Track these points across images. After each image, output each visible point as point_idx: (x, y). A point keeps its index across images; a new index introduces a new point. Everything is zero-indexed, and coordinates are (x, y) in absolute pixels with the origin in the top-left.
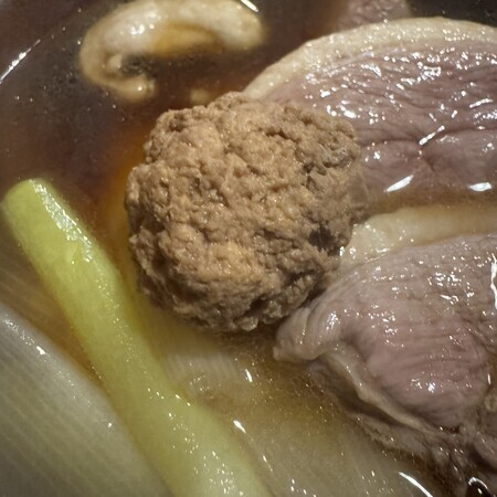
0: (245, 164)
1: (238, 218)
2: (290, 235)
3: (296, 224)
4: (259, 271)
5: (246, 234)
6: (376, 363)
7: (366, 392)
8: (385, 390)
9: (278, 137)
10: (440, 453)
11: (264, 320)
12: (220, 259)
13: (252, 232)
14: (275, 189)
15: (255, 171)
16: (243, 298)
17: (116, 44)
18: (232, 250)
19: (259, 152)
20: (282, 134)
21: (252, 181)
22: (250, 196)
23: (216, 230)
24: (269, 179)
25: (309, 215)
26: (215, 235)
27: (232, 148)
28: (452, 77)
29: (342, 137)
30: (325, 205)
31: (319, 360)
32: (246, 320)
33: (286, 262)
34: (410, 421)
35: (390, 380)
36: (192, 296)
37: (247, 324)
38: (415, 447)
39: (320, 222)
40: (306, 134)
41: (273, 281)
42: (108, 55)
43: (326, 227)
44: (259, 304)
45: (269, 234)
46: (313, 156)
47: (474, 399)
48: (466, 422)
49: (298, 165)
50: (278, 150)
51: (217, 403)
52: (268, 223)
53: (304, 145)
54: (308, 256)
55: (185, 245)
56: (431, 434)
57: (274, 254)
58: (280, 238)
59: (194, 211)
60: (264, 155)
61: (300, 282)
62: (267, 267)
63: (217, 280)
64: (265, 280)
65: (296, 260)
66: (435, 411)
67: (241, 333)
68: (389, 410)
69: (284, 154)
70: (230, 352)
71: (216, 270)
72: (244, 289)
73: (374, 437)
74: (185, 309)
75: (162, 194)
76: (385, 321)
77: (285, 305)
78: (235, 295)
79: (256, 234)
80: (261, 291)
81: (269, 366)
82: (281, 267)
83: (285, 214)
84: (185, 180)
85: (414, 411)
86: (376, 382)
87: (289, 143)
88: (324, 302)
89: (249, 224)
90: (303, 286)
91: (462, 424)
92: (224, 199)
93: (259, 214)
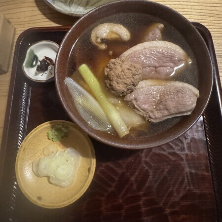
0: (124, 74)
1: (122, 81)
2: (129, 84)
4: (124, 89)
5: (123, 83)
6: (138, 103)
7: (136, 106)
8: (139, 106)
9: (129, 70)
10: (145, 115)
11: (123, 95)
12: (119, 86)
14: (128, 78)
17: (99, 35)
18: (121, 85)
21: (125, 76)
22: (124, 78)
24: (127, 76)
25: (132, 82)
26: (119, 83)
27: (123, 71)
28: (164, 56)
29: (139, 70)
31: (130, 101)
32: (121, 94)
33: (128, 88)
34: (142, 111)
35: (140, 105)
36: (114, 91)
38: (142, 114)
40: (134, 70)
41: (126, 90)
42: (97, 38)
43: (134, 83)
44: (123, 93)
45: (126, 84)
48: (149, 112)
49: (132, 75)
51: (115, 105)
53: (133, 72)
54: (131, 87)
55: (114, 84)
56: (144, 113)
57: (126, 87)
59: (116, 80)
61: (129, 90)
67: (119, 96)
69: (130, 73)
70: (117, 99)
71: (119, 88)
72: (122, 91)
73: (136, 112)
74: (113, 92)
75: (112, 77)
76: (141, 97)
77: (127, 93)
78: (120, 91)
81: (123, 101)
83: (129, 81)
84: (116, 75)
85: (142, 110)
86: (138, 105)
87: (131, 71)
88: (132, 93)
92: (121, 79)
93: (125, 81)
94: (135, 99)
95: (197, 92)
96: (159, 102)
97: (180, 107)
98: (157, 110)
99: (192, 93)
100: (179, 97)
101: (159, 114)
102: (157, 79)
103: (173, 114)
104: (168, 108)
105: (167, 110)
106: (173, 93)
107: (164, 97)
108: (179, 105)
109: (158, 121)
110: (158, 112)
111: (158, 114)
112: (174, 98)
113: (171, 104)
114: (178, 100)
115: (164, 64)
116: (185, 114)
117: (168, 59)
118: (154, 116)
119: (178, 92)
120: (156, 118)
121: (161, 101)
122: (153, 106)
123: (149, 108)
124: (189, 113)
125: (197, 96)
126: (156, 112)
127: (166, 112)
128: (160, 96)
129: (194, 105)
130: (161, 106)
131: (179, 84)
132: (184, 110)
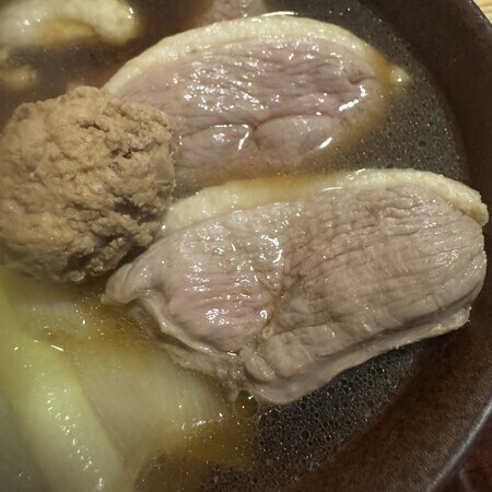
0: (59, 151)
1: (52, 194)
2: (95, 206)
3: (101, 198)
5: (59, 206)
6: (174, 304)
7: (165, 325)
8: (182, 325)
9: (91, 128)
10: (221, 371)
11: (92, 274)
12: (36, 226)
13: (64, 205)
14: (85, 171)
15: (67, 157)
16: (59, 256)
18: (47, 219)
19: (72, 142)
20: (95, 126)
21: (64, 165)
22: (61, 176)
23: (33, 204)
24: (80, 163)
25: (111, 190)
26: (32, 207)
27: (52, 139)
28: (282, 70)
30: (125, 182)
31: (135, 303)
32: (73, 273)
33: (96, 228)
35: (185, 317)
37: (75, 276)
38: (206, 367)
39: (122, 196)
40: (115, 125)
41: (86, 242)
43: (131, 199)
44: (80, 261)
45: (79, 207)
46: (120, 143)
47: (253, 330)
48: (244, 347)
49: (106, 151)
50: (89, 139)
52: (77, 197)
54: (114, 223)
55: (7, 215)
56: (216, 356)
57: (86, 222)
58: (87, 209)
59: (16, 189)
60: (75, 143)
61: (113, 243)
62: (80, 232)
63: (31, 242)
64: (77, 241)
65: (104, 226)
66: (218, 339)
67: (71, 284)
68: (184, 339)
69: (94, 142)
71: (31, 234)
72: (56, 249)
73: (176, 361)
78: (49, 254)
79: (68, 206)
80: (74, 250)
81: (99, 310)
82: (92, 231)
83: (90, 190)
84: (7, 164)
85: (204, 340)
86: (174, 318)
87: (100, 133)
89: (61, 199)
90: (115, 246)
91: (241, 349)
92: (39, 180)
93: (69, 191)
94: (159, 287)
95: (470, 197)
96: (289, 282)
97: (400, 293)
98: (283, 328)
99: (447, 209)
100: (385, 239)
101: (298, 347)
102: (269, 173)
103: (370, 340)
104: (341, 309)
105: (336, 318)
106: (353, 222)
107: (310, 250)
108: (393, 283)
109: (296, 391)
110: (288, 342)
111: (288, 355)
112: (361, 248)
113: (352, 285)
114: (385, 256)
115: (292, 104)
116: (439, 329)
117: (302, 79)
118: (271, 364)
119: (373, 211)
120: (283, 380)
121: (300, 277)
122: (257, 310)
123: (239, 326)
124: (459, 320)
125: (474, 215)
126: (277, 342)
127: (331, 336)
128: (290, 252)
129: (479, 266)
130: (302, 304)
131: (374, 180)
132: (425, 305)
